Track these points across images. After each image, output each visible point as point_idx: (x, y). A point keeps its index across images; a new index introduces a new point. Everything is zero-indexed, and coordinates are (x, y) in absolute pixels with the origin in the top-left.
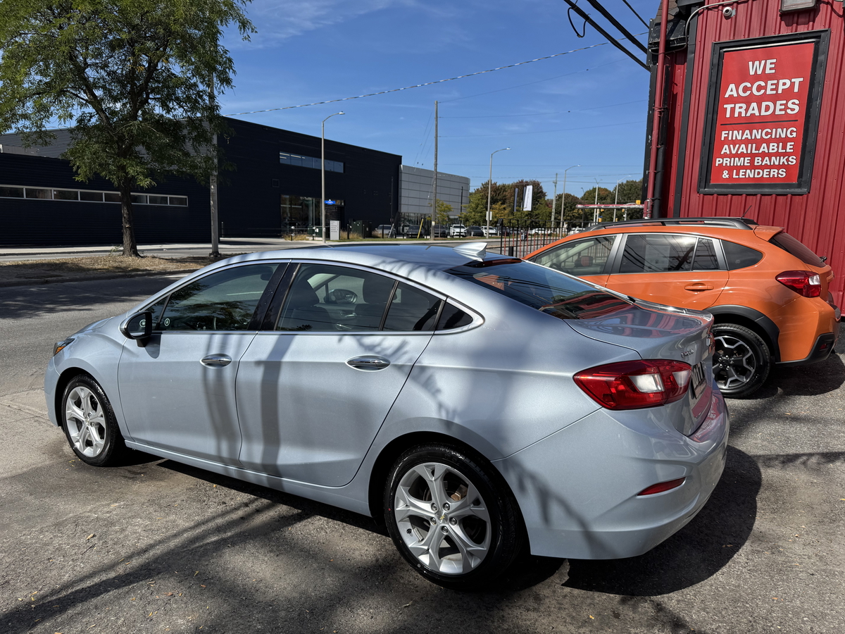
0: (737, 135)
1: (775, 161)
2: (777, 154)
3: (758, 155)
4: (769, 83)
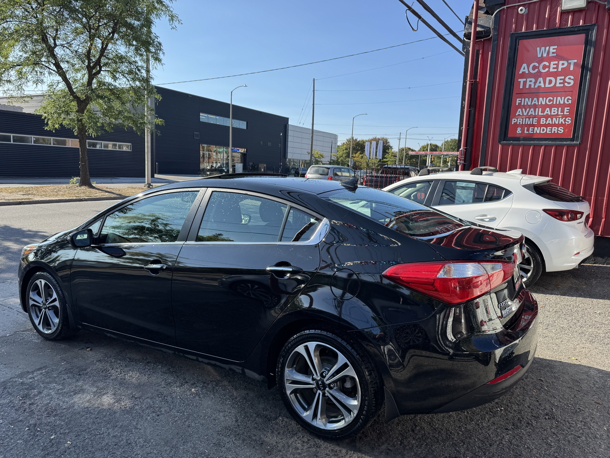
0: (528, 101)
1: (556, 121)
2: (557, 116)
3: (543, 116)
4: (552, 63)
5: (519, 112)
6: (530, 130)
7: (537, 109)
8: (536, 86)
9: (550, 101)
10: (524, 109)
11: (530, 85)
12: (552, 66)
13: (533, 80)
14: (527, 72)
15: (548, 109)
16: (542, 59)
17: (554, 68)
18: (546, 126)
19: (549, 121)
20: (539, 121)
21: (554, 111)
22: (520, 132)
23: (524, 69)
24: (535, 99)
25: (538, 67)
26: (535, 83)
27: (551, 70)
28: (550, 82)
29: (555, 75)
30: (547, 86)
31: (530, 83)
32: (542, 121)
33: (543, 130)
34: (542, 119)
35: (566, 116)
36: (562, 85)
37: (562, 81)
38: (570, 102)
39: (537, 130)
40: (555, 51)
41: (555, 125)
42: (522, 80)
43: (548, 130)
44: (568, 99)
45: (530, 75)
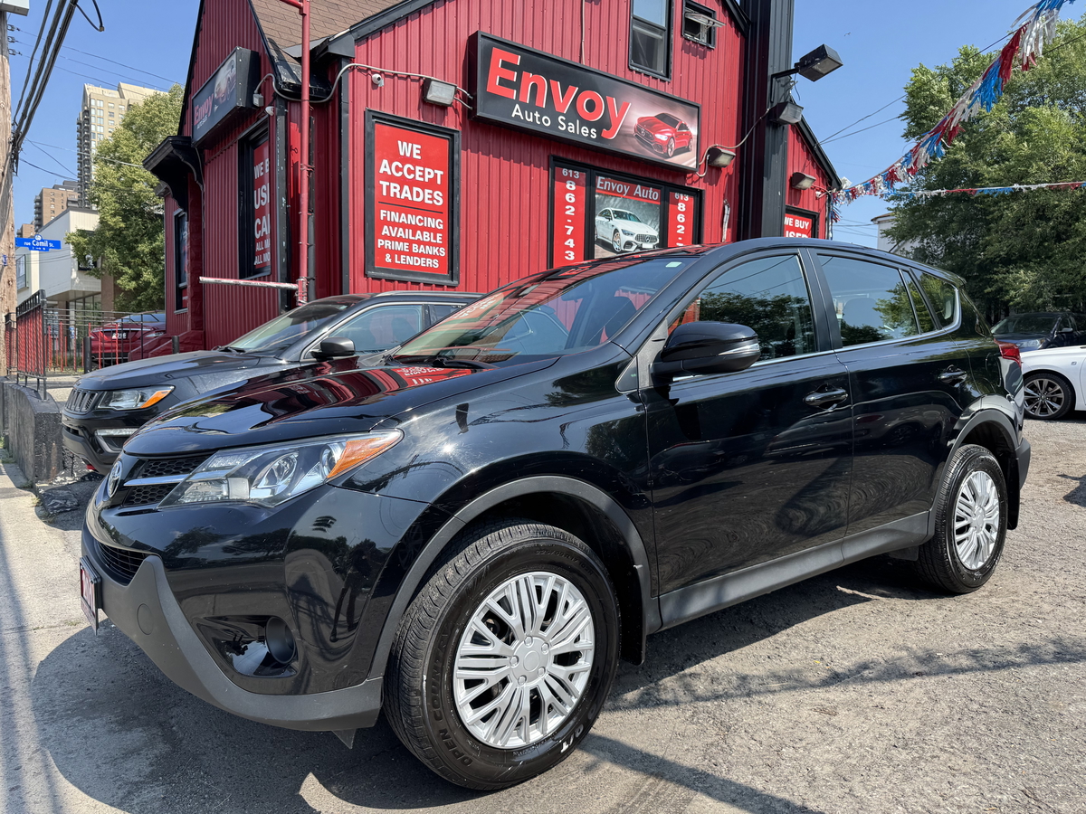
0: (393, 216)
1: (429, 250)
2: (430, 244)
3: (414, 242)
4: (418, 168)
5: (385, 231)
6: (402, 259)
7: (407, 230)
8: (403, 197)
10: (391, 228)
11: (395, 193)
12: (418, 173)
13: (399, 187)
14: (389, 173)
15: (419, 232)
16: (404, 160)
17: (420, 176)
18: (420, 255)
19: (422, 250)
22: (390, 261)
23: (384, 167)
25: (402, 170)
27: (418, 178)
28: (418, 195)
30: (415, 199)
31: (395, 190)
33: (417, 262)
34: (414, 245)
35: (439, 245)
38: (442, 227)
39: (410, 261)
40: (419, 152)
41: (427, 256)
42: (385, 184)
43: (422, 262)
44: (439, 223)
45: (391, 179)
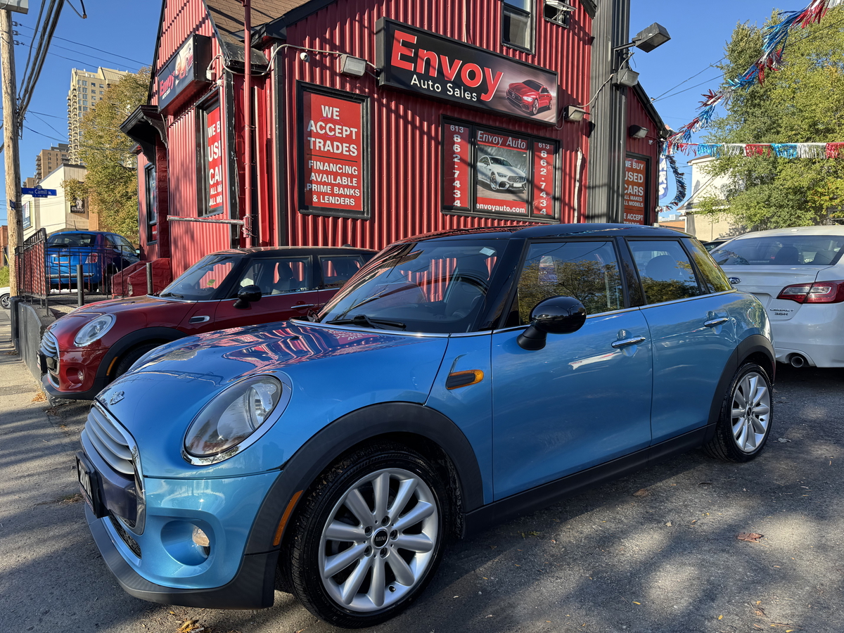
0: (320, 165)
1: (347, 192)
2: (347, 186)
3: (335, 185)
4: (337, 127)
5: (313, 176)
6: (326, 199)
7: (329, 176)
8: (326, 150)
9: (340, 169)
10: (317, 174)
11: (320, 147)
12: (337, 131)
13: (323, 142)
14: (315, 131)
15: (339, 177)
16: (327, 120)
17: (339, 133)
18: (340, 196)
19: (341, 191)
20: (332, 190)
21: (345, 181)
22: (316, 200)
24: (326, 164)
25: (325, 128)
26: (324, 145)
27: (337, 135)
28: (338, 148)
29: (342, 140)
30: (335, 151)
31: (320, 145)
32: (335, 190)
33: (338, 201)
34: (335, 188)
35: (355, 188)
36: (348, 153)
37: (347, 149)
38: (357, 173)
39: (333, 200)
40: (338, 114)
41: (346, 196)
42: (311, 140)
43: (341, 201)
44: (355, 170)
45: (318, 136)
